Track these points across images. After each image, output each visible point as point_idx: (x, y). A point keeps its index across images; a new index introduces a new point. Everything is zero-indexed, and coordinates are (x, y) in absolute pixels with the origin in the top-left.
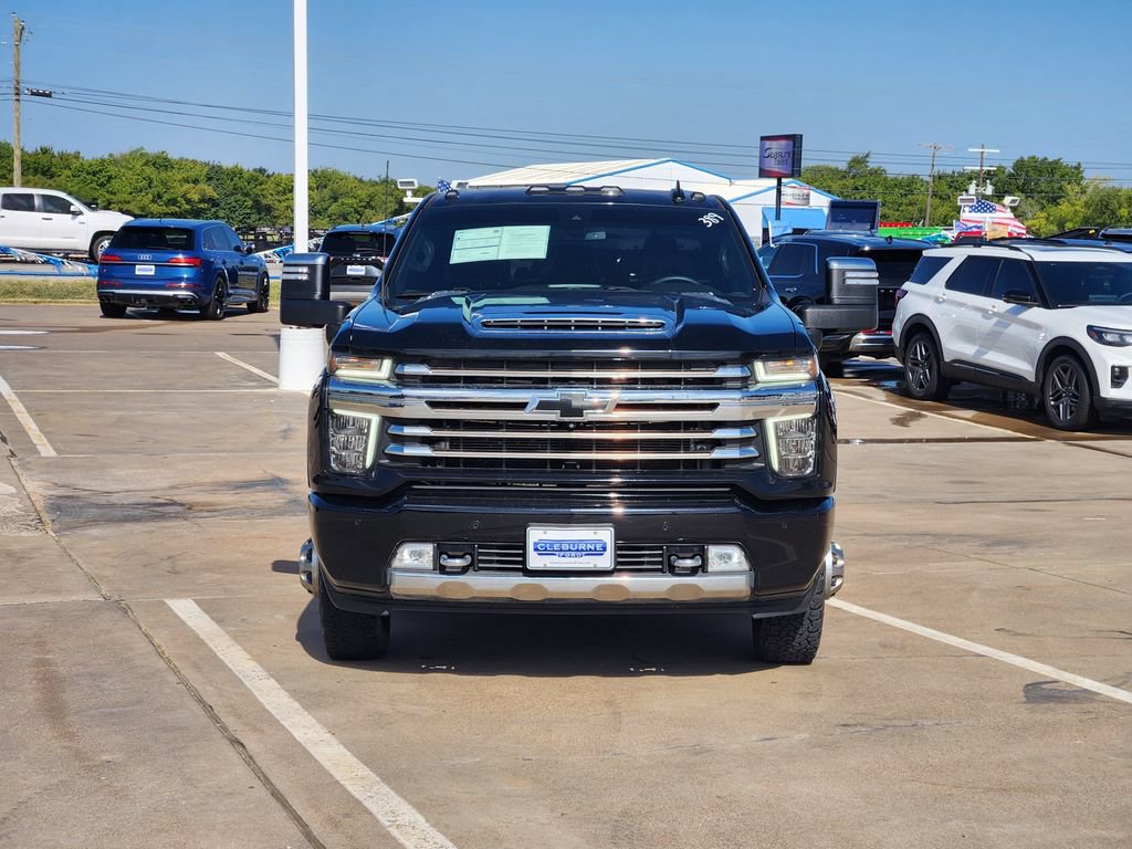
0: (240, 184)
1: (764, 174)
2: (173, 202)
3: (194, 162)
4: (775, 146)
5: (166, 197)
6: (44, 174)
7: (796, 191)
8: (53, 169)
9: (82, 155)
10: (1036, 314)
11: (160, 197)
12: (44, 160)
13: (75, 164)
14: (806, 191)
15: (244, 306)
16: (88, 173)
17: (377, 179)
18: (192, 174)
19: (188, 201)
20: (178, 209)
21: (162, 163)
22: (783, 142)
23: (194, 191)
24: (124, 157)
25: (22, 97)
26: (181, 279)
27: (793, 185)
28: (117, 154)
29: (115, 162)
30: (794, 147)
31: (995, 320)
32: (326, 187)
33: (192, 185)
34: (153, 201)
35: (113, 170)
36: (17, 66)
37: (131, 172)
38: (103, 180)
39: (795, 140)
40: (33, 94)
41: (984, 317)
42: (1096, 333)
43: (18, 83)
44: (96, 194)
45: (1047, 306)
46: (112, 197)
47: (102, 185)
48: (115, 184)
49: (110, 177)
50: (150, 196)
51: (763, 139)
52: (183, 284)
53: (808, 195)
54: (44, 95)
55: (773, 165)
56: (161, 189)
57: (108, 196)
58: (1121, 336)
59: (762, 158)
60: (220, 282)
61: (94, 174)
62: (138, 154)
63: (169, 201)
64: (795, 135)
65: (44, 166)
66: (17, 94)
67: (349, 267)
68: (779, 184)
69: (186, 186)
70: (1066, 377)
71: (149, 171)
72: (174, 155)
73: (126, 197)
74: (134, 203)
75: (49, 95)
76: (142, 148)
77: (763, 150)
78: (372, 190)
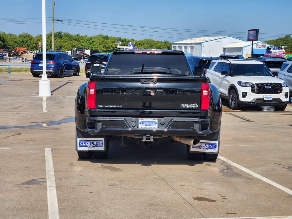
0: (125, 43)
1: (249, 40)
2: (108, 47)
3: (115, 38)
4: (252, 32)
5: (107, 46)
6: (77, 41)
7: (262, 44)
8: (79, 40)
9: (87, 36)
10: (229, 78)
11: (105, 46)
12: (77, 37)
13: (85, 38)
14: (264, 44)
15: (72, 74)
16: (88, 40)
17: (164, 42)
18: (114, 41)
19: (112, 47)
20: (109, 49)
21: (106, 38)
22: (254, 31)
23: (114, 45)
24: (97, 37)
25: (54, 21)
26: (51, 67)
27: (261, 43)
28: (95, 36)
29: (95, 37)
30: (256, 32)
31: (221, 79)
32: (149, 44)
33: (113, 43)
34: (103, 47)
35: (94, 40)
36: (53, 14)
37: (98, 40)
38: (91, 42)
39: (257, 31)
40: (57, 21)
41: (219, 78)
42: (240, 83)
43: (53, 18)
44: (89, 46)
45: (231, 76)
46: (93, 46)
47: (91, 43)
48: (94, 43)
49: (93, 42)
50: (103, 46)
51: (249, 30)
52: (52, 69)
53: (265, 45)
54: (60, 21)
55: (251, 38)
56: (105, 44)
57: (92, 46)
58: (246, 84)
59: (249, 35)
60: (62, 68)
61: (89, 40)
62: (100, 36)
63: (107, 47)
64: (257, 30)
65: (77, 39)
66: (53, 21)
67: (95, 64)
68: (253, 42)
69: (112, 43)
70: (233, 95)
71: (102, 39)
72: (110, 36)
73: (97, 46)
74: (98, 48)
75: (61, 21)
76: (101, 34)
77: (249, 33)
78: (161, 44)
